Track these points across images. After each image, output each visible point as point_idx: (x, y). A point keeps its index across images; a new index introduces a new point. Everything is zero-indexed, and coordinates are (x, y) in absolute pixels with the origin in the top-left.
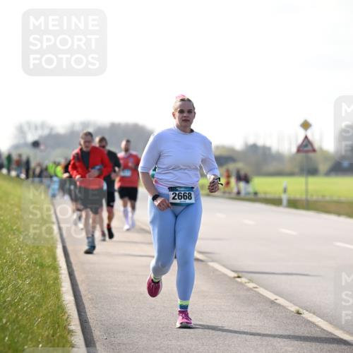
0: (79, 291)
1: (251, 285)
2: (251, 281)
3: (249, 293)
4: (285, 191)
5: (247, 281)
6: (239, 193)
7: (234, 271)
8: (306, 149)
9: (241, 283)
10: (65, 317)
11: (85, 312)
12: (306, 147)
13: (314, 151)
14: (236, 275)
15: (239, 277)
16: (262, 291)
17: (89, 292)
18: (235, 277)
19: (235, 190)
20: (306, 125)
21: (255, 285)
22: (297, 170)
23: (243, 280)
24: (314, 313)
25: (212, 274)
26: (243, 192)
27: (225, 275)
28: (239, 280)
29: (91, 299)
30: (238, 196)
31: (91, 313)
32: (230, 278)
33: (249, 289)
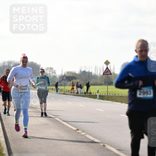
0: (7, 136)
1: (83, 134)
2: (83, 131)
3: (82, 137)
4: (98, 92)
5: (81, 132)
6: (77, 93)
7: (75, 128)
8: (107, 73)
9: (79, 133)
10: (1, 148)
11: (10, 146)
12: (107, 72)
13: (111, 74)
14: (77, 129)
15: (78, 130)
16: (88, 136)
17: (11, 137)
18: (76, 130)
19: (76, 92)
20: (107, 63)
21: (85, 134)
22: (103, 83)
23: (80, 131)
24: (111, 146)
25: (66, 128)
26: (79, 93)
27: (72, 129)
28: (78, 131)
29: (12, 140)
30: (77, 94)
31: (12, 146)
32: (74, 130)
33: (82, 135)
